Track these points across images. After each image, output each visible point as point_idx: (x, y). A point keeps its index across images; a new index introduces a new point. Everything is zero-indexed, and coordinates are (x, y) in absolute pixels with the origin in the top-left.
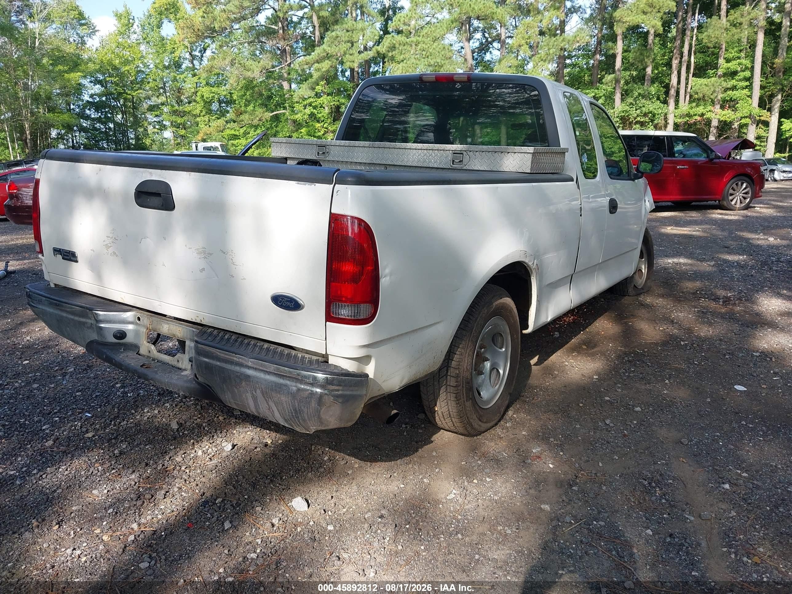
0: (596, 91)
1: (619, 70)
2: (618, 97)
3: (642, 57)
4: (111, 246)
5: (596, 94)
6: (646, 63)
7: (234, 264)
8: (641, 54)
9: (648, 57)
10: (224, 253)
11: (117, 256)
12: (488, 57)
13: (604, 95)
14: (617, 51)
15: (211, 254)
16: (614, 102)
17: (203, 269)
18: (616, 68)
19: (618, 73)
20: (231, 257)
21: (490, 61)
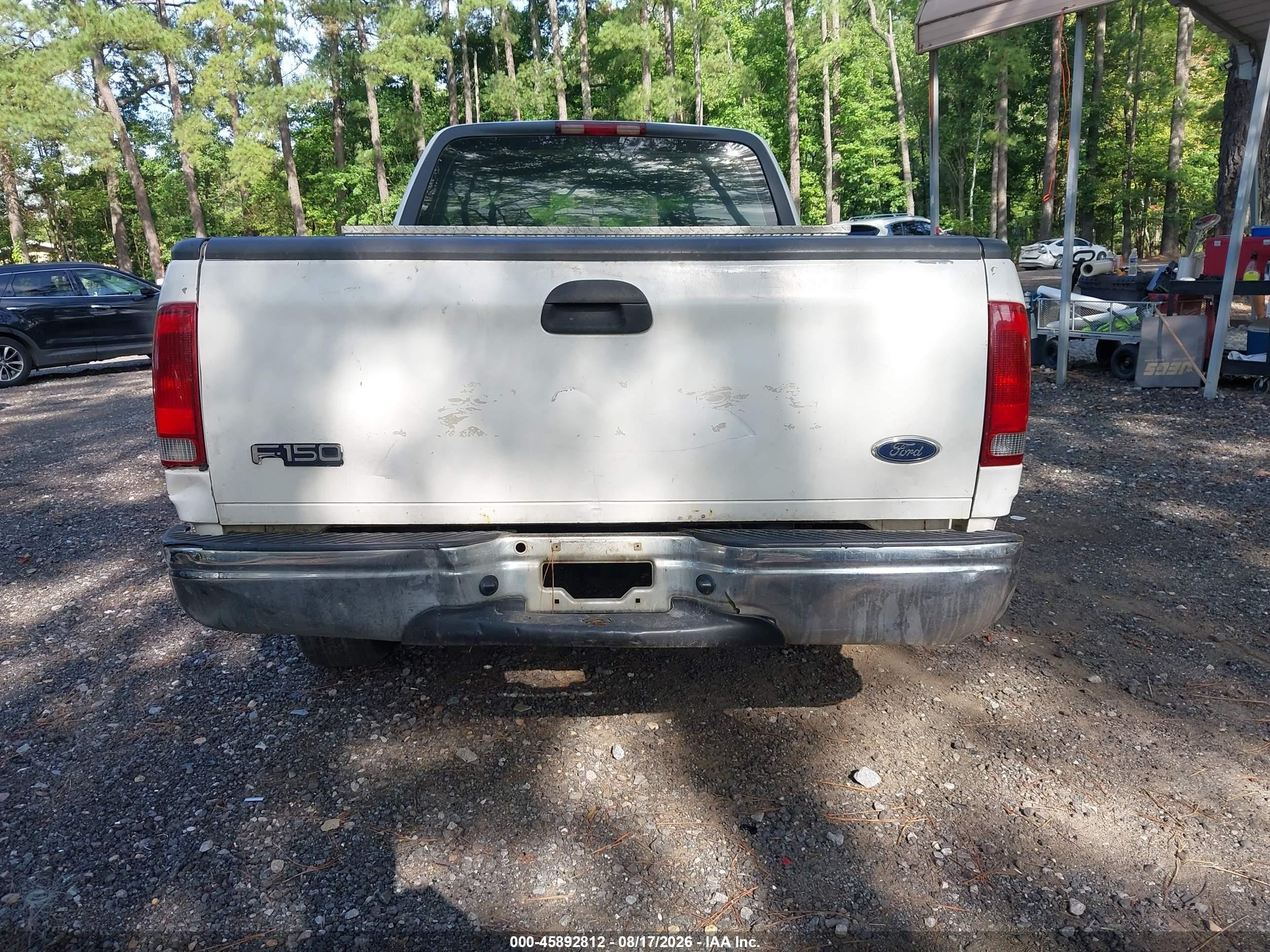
0: (347, 174)
1: (377, 142)
2: (383, 184)
3: (409, 125)
4: (462, 418)
5: (347, 181)
6: (416, 134)
7: (796, 406)
8: (407, 120)
9: (418, 125)
10: (775, 390)
11: (481, 434)
12: (142, 115)
13: (360, 181)
14: (370, 115)
15: (742, 397)
16: (378, 191)
17: (723, 425)
18: (374, 140)
19: (377, 148)
20: (790, 395)
21: (149, 122)
